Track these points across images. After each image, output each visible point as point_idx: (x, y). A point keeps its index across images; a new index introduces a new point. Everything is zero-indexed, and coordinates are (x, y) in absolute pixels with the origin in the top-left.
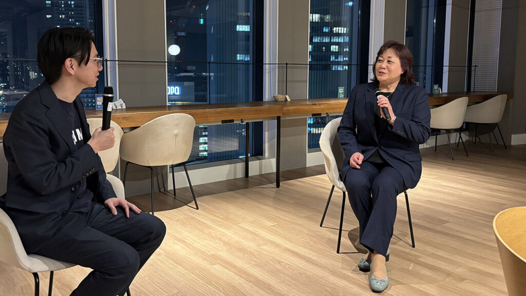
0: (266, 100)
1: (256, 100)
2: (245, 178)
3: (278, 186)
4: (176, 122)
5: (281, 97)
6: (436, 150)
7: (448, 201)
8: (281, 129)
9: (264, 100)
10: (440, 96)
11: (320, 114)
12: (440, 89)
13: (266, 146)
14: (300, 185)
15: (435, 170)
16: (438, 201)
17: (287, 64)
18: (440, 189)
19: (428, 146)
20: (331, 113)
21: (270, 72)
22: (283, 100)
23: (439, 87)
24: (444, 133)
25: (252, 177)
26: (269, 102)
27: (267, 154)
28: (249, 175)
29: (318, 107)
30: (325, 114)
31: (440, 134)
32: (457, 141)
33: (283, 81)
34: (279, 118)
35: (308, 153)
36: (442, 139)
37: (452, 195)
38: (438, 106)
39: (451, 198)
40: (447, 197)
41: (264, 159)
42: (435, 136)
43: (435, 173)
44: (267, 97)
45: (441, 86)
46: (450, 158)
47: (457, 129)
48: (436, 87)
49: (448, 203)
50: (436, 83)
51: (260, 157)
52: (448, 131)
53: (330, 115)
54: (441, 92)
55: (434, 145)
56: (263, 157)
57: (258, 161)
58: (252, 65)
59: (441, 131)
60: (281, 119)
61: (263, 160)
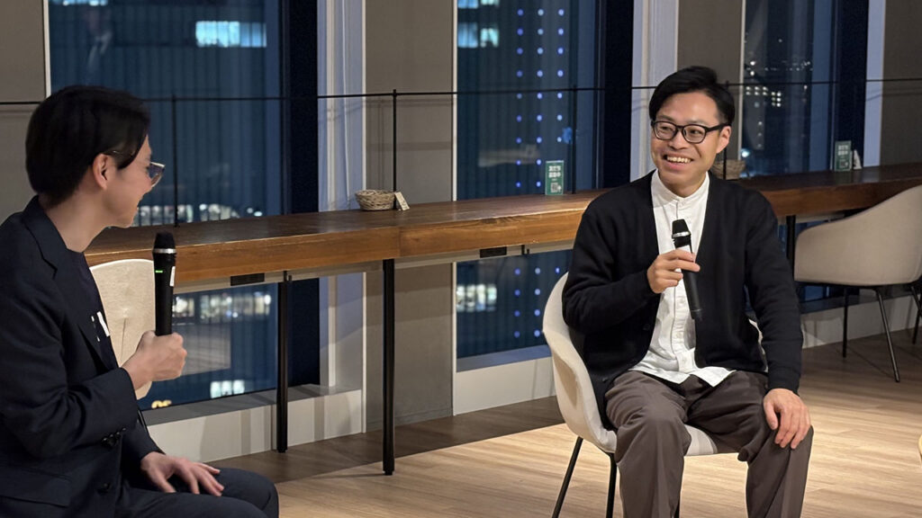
0: (331, 209)
1: (293, 212)
2: (277, 453)
3: (389, 469)
4: (127, 285)
5: (379, 200)
6: (844, 354)
7: (876, 489)
8: (399, 297)
9: (320, 211)
10: (856, 182)
11: (503, 251)
12: (857, 157)
13: (331, 353)
14: (449, 465)
15: (841, 412)
16: (849, 490)
17: (395, 94)
18: (855, 462)
19: (820, 343)
20: (535, 246)
21: (339, 119)
22: (386, 207)
23: (852, 149)
24: (869, 300)
25: (297, 449)
26: (341, 217)
27: (332, 376)
28: (290, 444)
29: (498, 229)
30: (517, 248)
31: (857, 303)
32: (912, 325)
33: (381, 148)
34: (389, 266)
35: (458, 371)
36: (863, 319)
37: (888, 475)
38: (849, 213)
39: (884, 483)
40: (873, 481)
41: (327, 393)
42: (842, 309)
43: (841, 421)
44: (331, 195)
45: (858, 146)
46: (888, 376)
47: (909, 285)
48: (843, 149)
49: (875, 495)
50: (842, 138)
51: (310, 386)
52: (884, 292)
53: (531, 252)
54: (858, 166)
55: (841, 339)
56: (322, 387)
57: (313, 399)
58: (277, 103)
59: (861, 291)
60: (397, 266)
61: (326, 398)
